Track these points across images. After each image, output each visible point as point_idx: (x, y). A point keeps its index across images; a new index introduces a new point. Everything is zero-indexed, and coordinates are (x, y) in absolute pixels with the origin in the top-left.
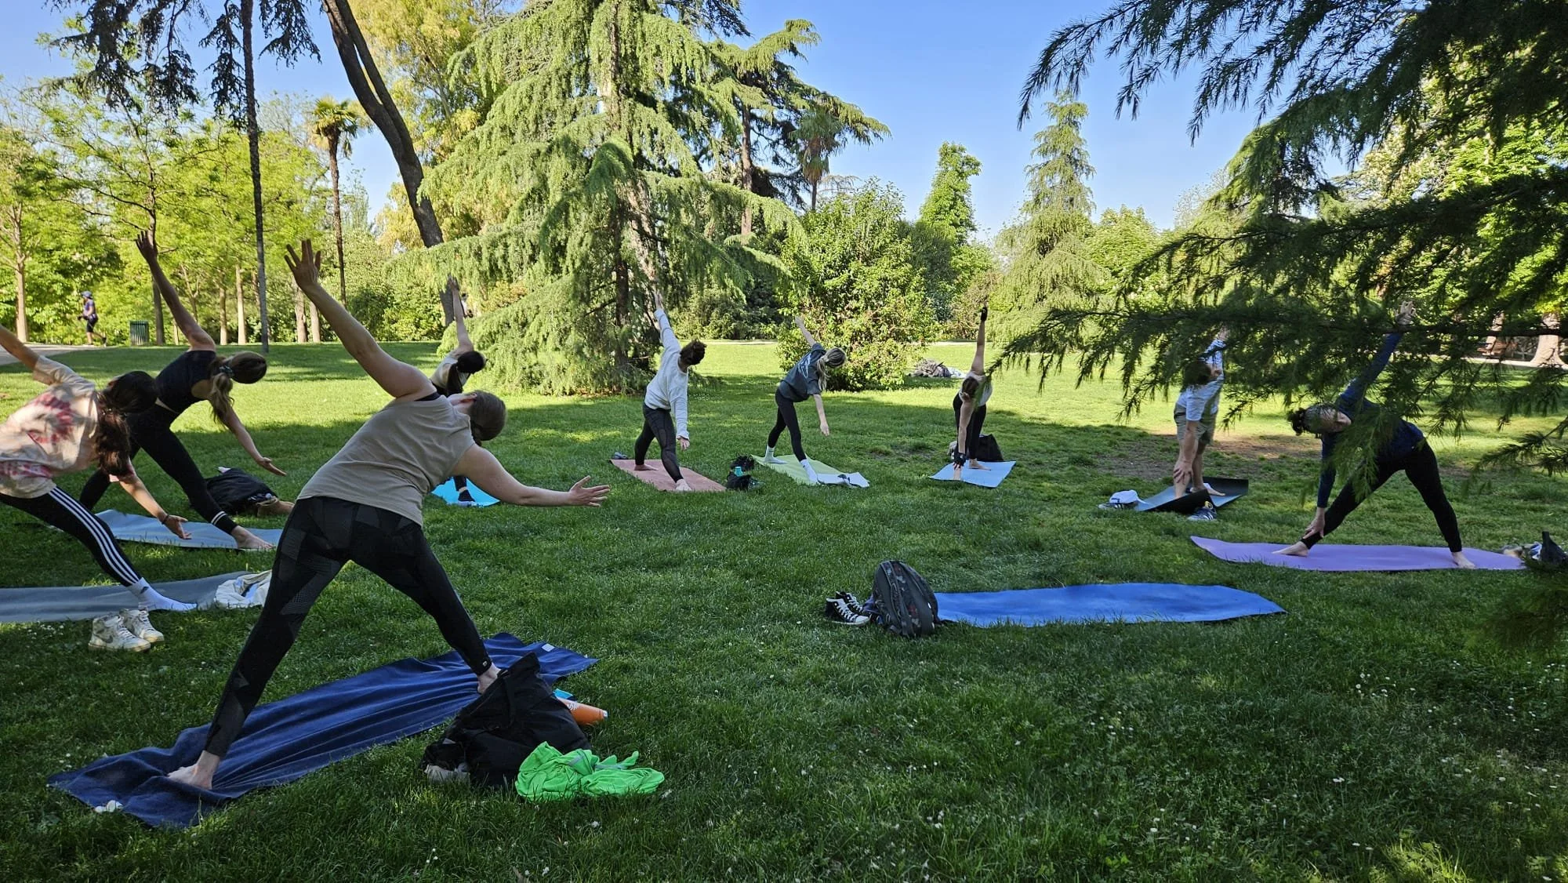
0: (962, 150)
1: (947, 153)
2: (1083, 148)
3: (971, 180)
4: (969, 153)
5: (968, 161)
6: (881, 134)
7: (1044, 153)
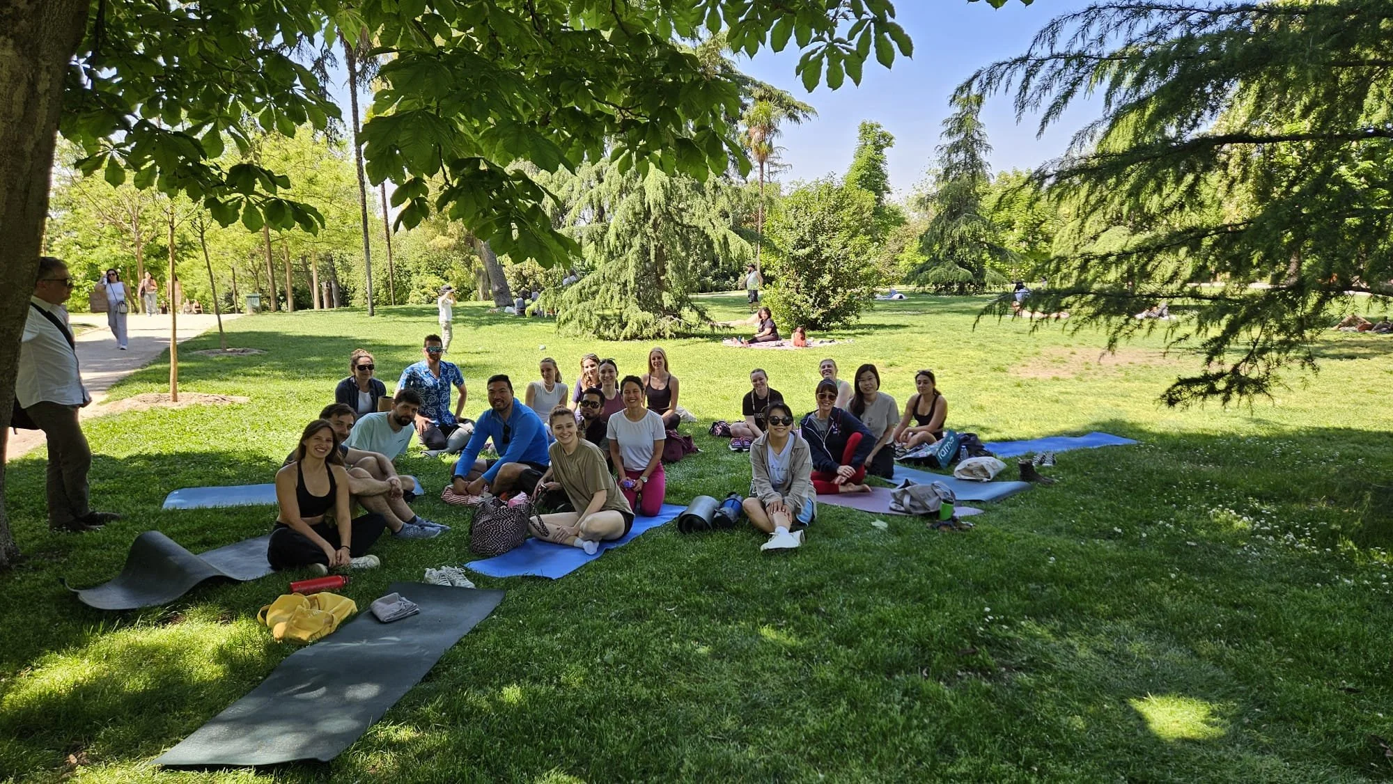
0: (878, 126)
1: (866, 130)
2: (982, 130)
3: (886, 151)
4: (884, 129)
5: (884, 136)
6: (810, 115)
7: (950, 134)
